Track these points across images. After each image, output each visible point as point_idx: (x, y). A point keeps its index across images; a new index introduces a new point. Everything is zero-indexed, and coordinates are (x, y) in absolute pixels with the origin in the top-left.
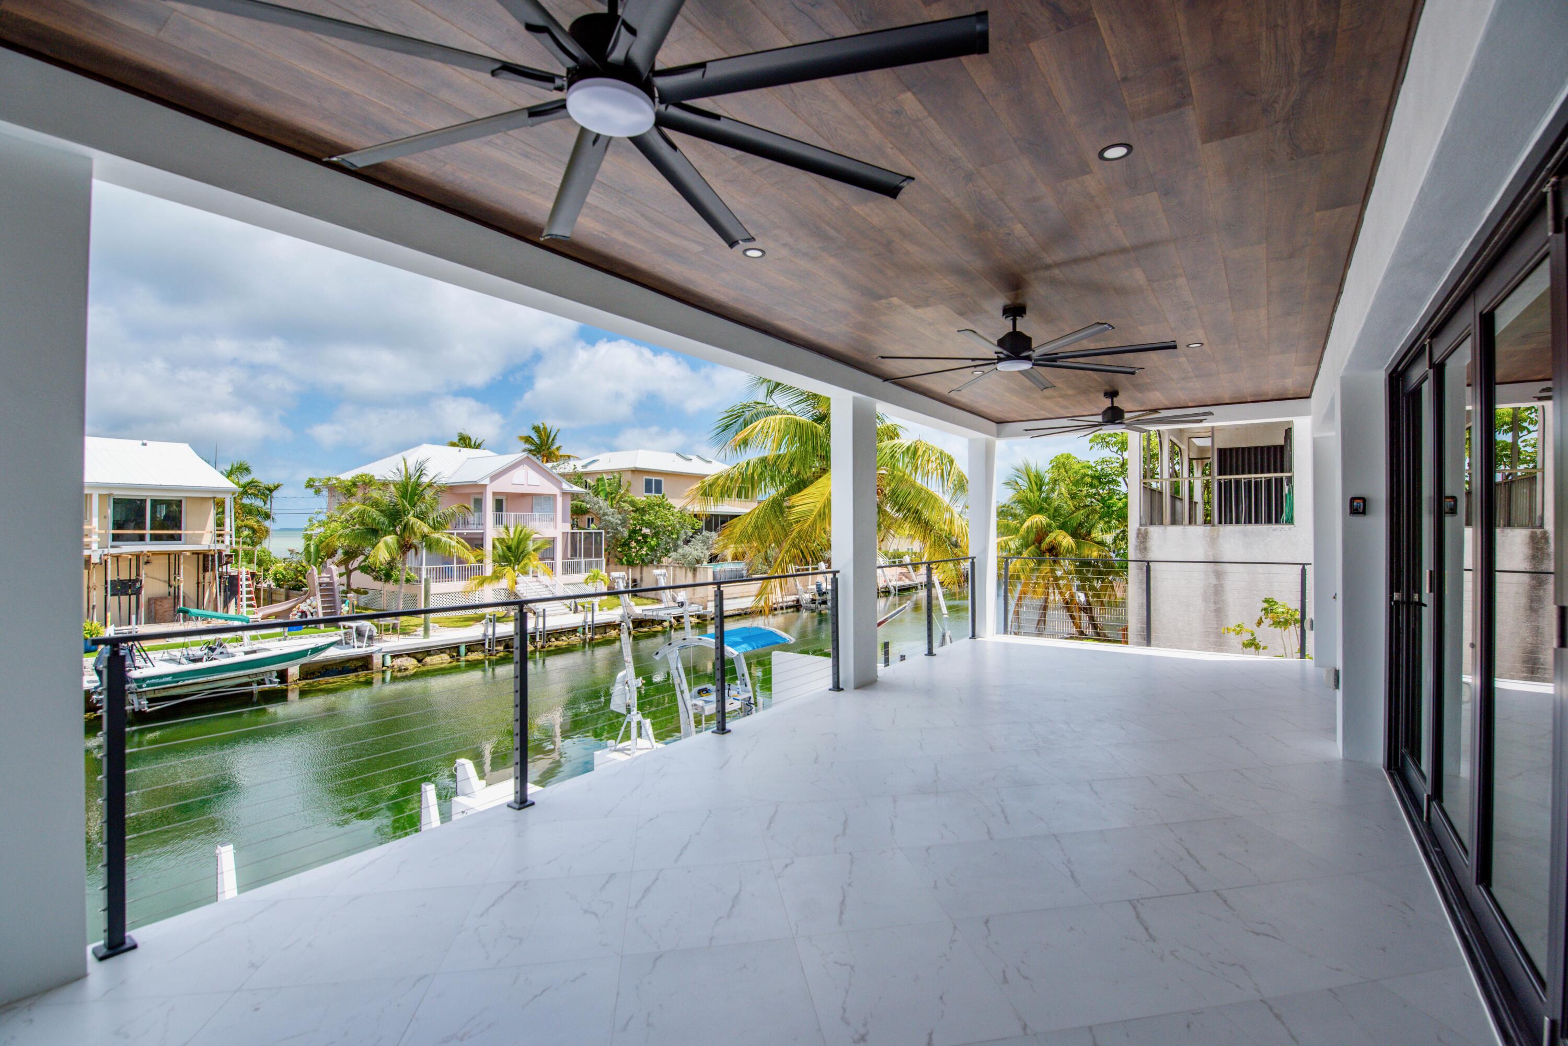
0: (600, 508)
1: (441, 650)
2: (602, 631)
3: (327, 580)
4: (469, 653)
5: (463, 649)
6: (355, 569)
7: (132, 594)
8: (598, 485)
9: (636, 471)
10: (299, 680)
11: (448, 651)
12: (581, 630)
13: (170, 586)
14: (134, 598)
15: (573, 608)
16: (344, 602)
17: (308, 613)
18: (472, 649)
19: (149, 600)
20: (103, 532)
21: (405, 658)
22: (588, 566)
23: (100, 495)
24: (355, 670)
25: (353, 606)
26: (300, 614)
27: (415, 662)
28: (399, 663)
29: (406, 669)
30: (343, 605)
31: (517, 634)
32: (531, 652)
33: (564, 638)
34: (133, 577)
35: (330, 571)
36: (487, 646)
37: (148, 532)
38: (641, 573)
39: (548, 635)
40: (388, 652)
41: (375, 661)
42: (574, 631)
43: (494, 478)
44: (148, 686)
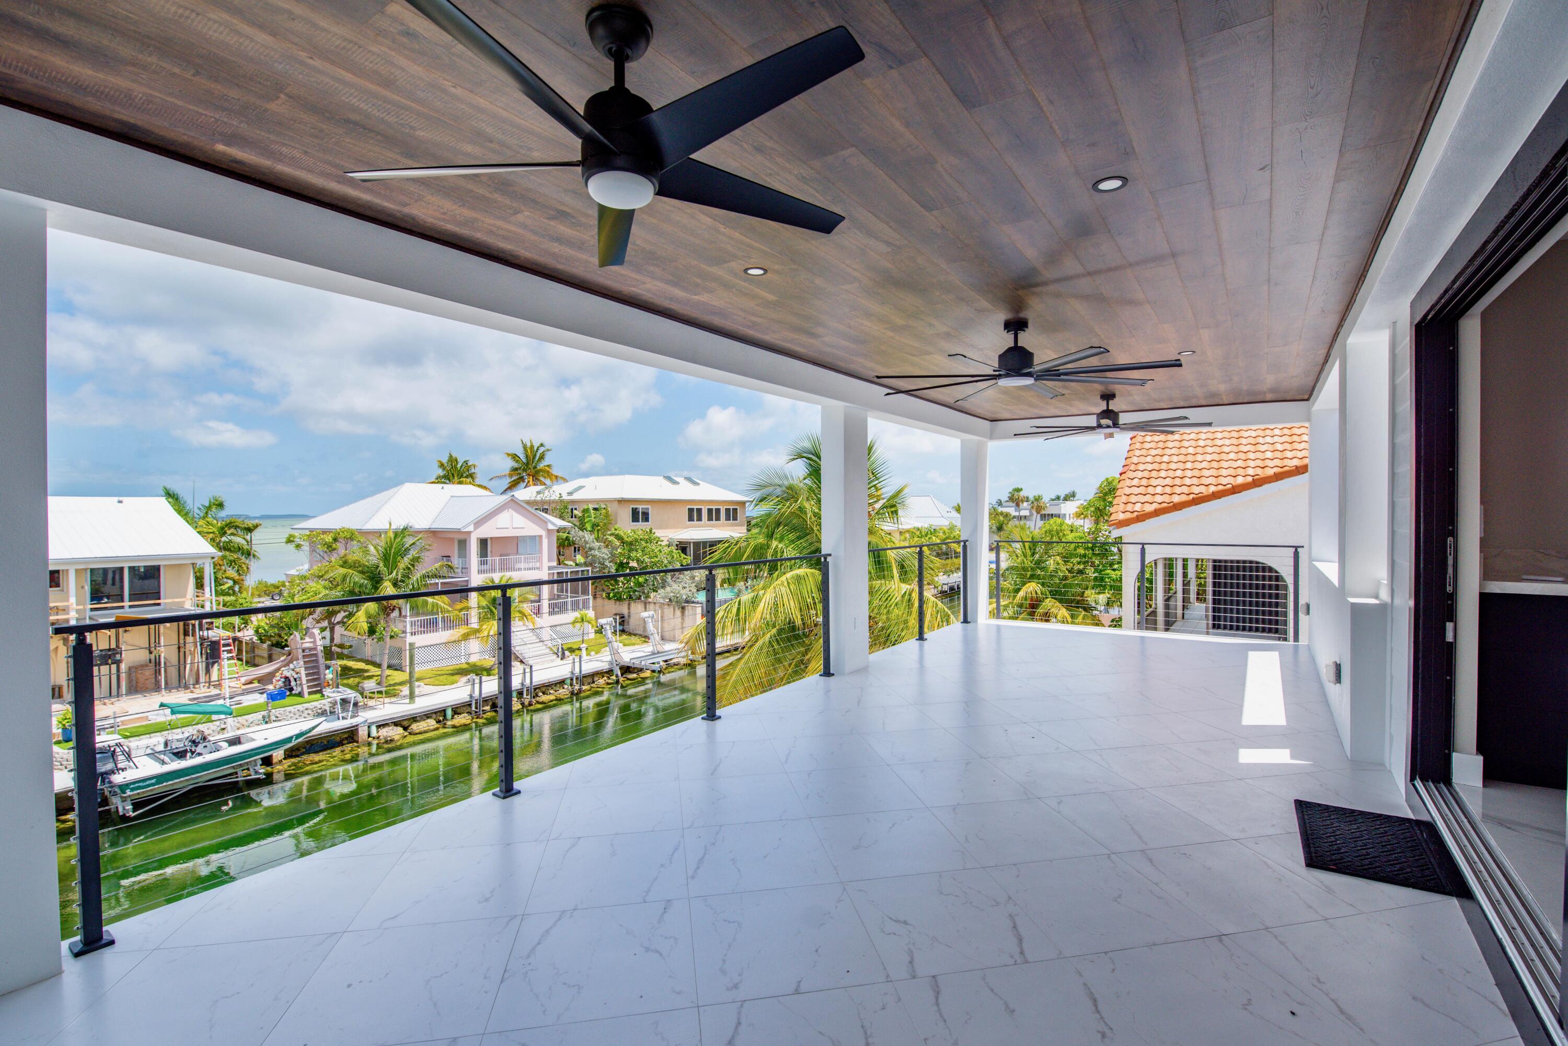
0: (586, 542)
1: (427, 716)
2: (590, 680)
3: (311, 645)
4: (456, 716)
5: (449, 713)
6: (338, 623)
7: (113, 663)
8: (584, 515)
9: (622, 501)
10: (285, 759)
11: (434, 716)
12: (568, 681)
13: (151, 653)
14: (114, 667)
15: (560, 654)
16: (328, 667)
17: (292, 679)
18: (459, 711)
19: (130, 668)
20: (81, 607)
21: (391, 728)
22: (576, 606)
23: (77, 570)
24: (341, 744)
25: (337, 673)
26: (283, 680)
27: (400, 730)
28: (385, 734)
29: (392, 741)
30: (327, 671)
31: (501, 693)
32: (518, 711)
33: (552, 691)
34: (113, 646)
35: (313, 636)
36: (473, 708)
37: (127, 603)
38: (629, 609)
39: (535, 689)
40: (373, 723)
41: (360, 733)
42: (562, 683)
43: (479, 523)
44: (132, 790)
